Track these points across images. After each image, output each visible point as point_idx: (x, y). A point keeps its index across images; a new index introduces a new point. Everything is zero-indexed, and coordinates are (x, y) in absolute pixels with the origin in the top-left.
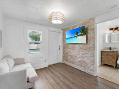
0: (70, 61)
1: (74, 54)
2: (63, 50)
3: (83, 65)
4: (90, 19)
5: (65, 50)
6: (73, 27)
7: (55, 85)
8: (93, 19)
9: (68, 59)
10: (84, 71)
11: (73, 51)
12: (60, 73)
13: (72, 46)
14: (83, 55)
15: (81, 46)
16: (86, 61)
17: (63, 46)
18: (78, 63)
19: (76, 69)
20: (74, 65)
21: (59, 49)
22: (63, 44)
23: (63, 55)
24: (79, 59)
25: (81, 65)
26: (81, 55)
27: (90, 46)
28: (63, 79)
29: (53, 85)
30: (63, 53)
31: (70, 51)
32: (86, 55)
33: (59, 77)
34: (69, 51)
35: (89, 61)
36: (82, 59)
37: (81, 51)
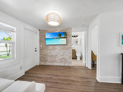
0: (50, 61)
1: (54, 54)
2: (40, 52)
3: (63, 61)
4: (68, 28)
5: (44, 51)
6: (53, 30)
7: (55, 85)
8: (71, 29)
9: (47, 59)
10: (64, 65)
11: (54, 52)
12: (48, 75)
13: (52, 48)
14: (63, 53)
15: (61, 47)
16: (66, 58)
17: (40, 47)
18: (58, 61)
19: (57, 66)
20: (54, 63)
21: (36, 51)
22: (40, 45)
23: (40, 56)
24: (60, 57)
25: (61, 62)
26: (61, 54)
27: (68, 47)
28: (56, 77)
29: (53, 87)
30: (40, 54)
31: (50, 52)
32: (65, 53)
33: (52, 78)
34: (48, 52)
35: (67, 57)
36: (62, 57)
37: (62, 51)
